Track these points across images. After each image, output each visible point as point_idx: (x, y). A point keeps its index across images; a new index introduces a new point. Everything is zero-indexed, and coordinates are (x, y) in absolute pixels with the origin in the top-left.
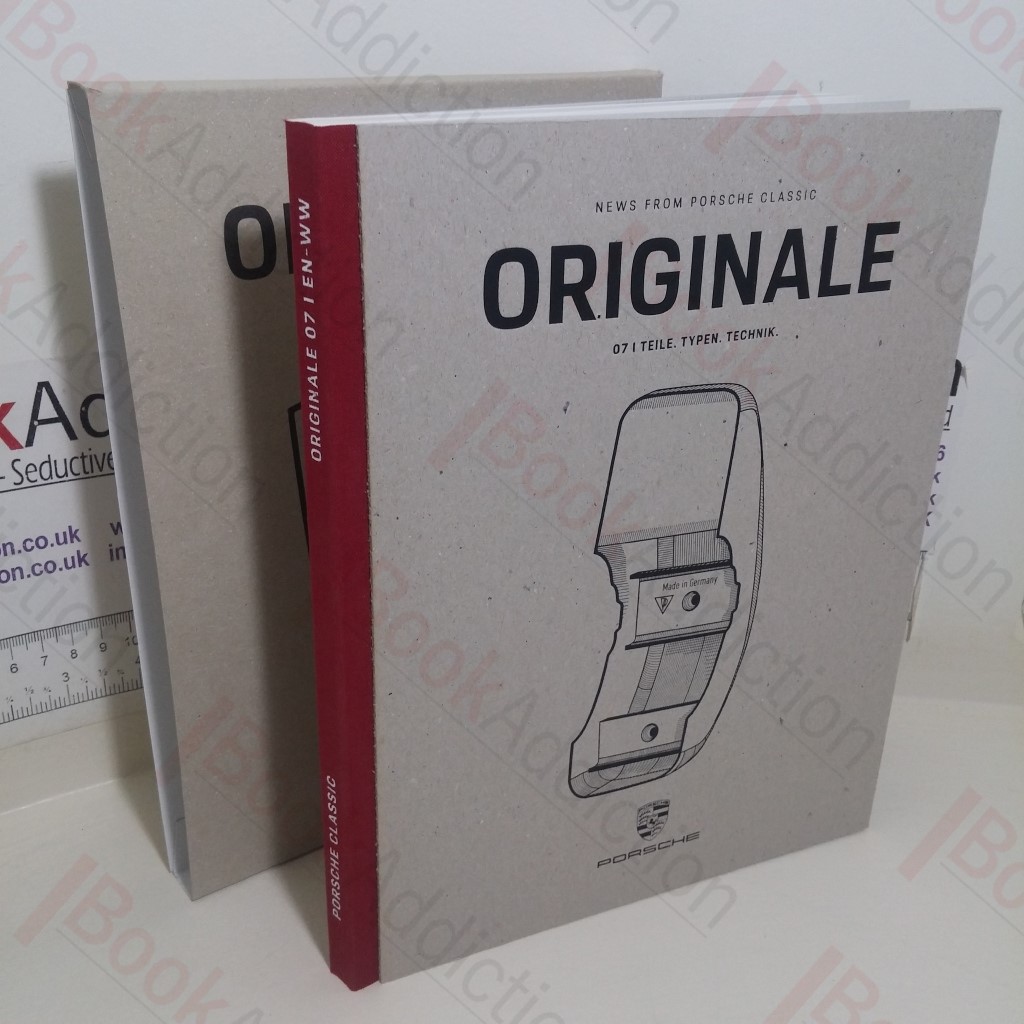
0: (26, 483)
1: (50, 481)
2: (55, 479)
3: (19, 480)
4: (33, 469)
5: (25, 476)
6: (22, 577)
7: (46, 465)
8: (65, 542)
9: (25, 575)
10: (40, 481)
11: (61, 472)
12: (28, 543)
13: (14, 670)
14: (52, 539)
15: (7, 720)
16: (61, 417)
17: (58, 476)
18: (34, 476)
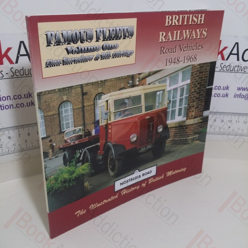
0: (15, 76)
1: (23, 76)
2: (25, 76)
3: (12, 75)
4: (18, 72)
5: (15, 74)
6: (13, 108)
7: (22, 71)
8: (27, 97)
9: (14, 107)
10: (20, 76)
11: (27, 73)
12: (15, 96)
13: (9, 138)
14: (23, 96)
15: (2, 155)
16: (27, 55)
17: (26, 74)
18: (18, 74)
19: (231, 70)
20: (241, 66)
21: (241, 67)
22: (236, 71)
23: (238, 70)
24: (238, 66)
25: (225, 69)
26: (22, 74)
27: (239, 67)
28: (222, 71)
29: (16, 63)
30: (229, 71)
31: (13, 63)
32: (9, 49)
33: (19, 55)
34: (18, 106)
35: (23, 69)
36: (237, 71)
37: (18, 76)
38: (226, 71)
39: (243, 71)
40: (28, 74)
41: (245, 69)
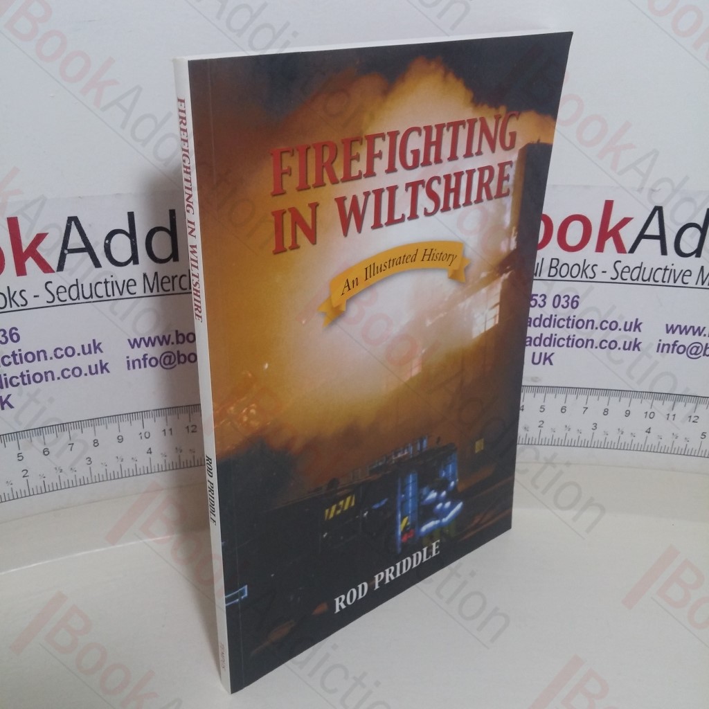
19: (645, 278)
20: (673, 268)
21: (673, 272)
22: (660, 283)
23: (666, 279)
24: (666, 269)
25: (626, 276)
26: (74, 295)
27: (668, 272)
28: (619, 280)
29: (58, 271)
30: (640, 281)
31: (52, 271)
32: (40, 238)
33: (66, 252)
34: (66, 373)
35: (77, 285)
36: (663, 282)
37: (66, 300)
38: (629, 281)
39: (679, 283)
40: (91, 296)
41: (684, 275)
